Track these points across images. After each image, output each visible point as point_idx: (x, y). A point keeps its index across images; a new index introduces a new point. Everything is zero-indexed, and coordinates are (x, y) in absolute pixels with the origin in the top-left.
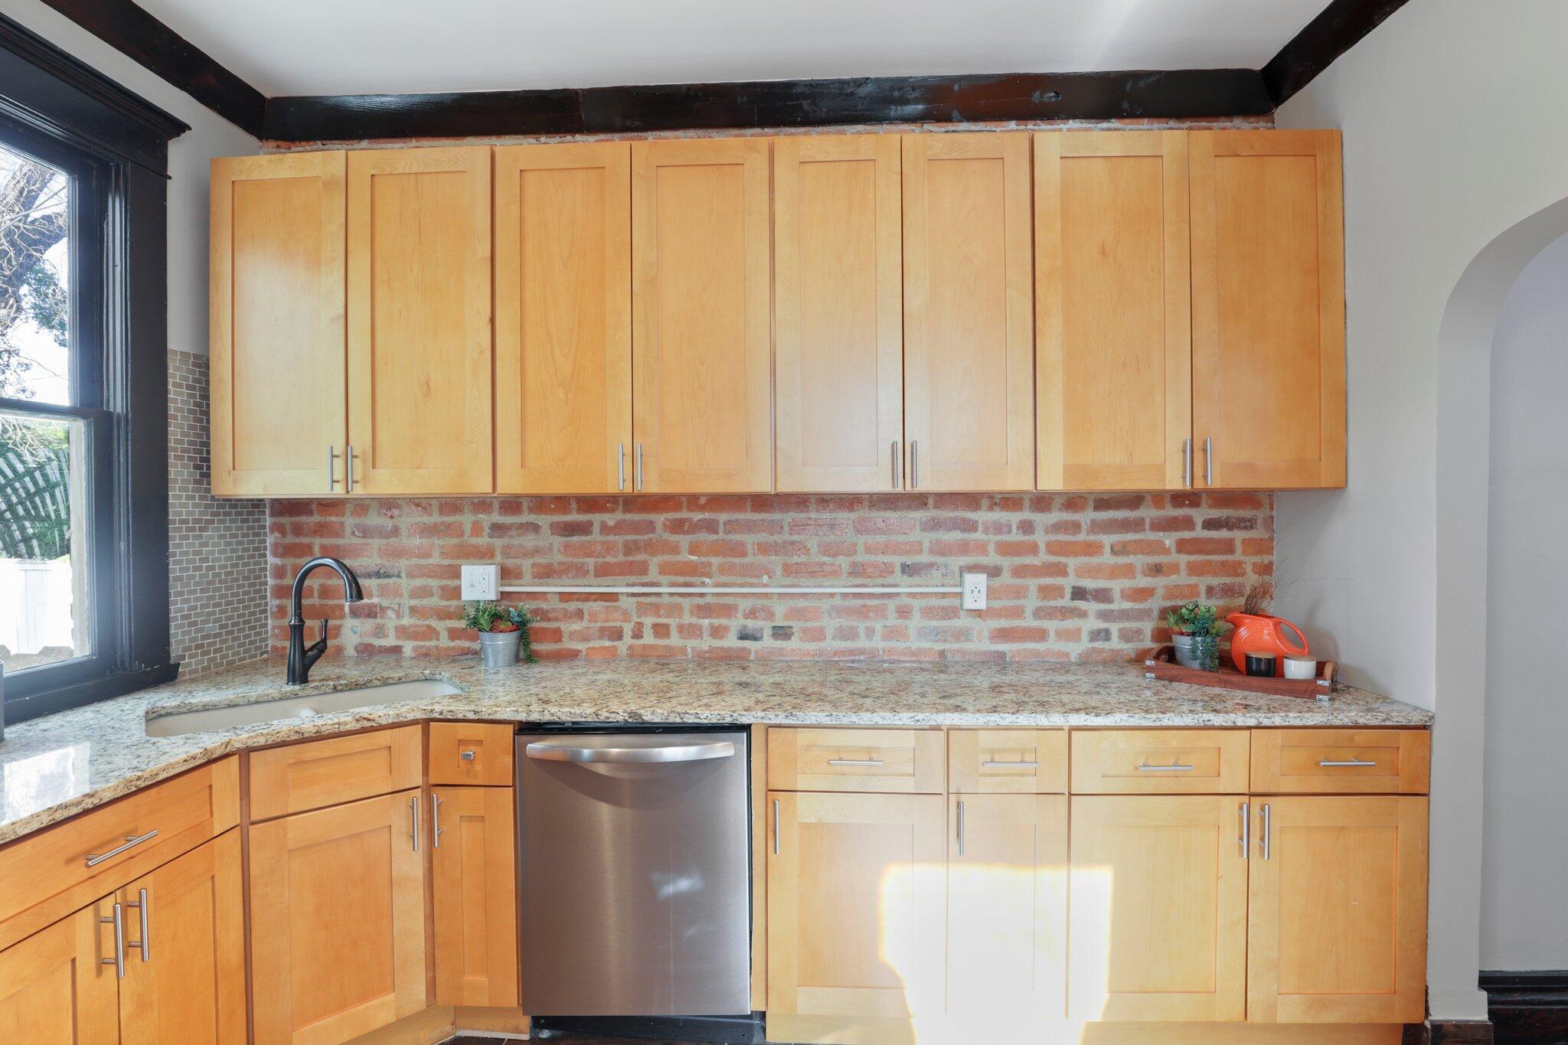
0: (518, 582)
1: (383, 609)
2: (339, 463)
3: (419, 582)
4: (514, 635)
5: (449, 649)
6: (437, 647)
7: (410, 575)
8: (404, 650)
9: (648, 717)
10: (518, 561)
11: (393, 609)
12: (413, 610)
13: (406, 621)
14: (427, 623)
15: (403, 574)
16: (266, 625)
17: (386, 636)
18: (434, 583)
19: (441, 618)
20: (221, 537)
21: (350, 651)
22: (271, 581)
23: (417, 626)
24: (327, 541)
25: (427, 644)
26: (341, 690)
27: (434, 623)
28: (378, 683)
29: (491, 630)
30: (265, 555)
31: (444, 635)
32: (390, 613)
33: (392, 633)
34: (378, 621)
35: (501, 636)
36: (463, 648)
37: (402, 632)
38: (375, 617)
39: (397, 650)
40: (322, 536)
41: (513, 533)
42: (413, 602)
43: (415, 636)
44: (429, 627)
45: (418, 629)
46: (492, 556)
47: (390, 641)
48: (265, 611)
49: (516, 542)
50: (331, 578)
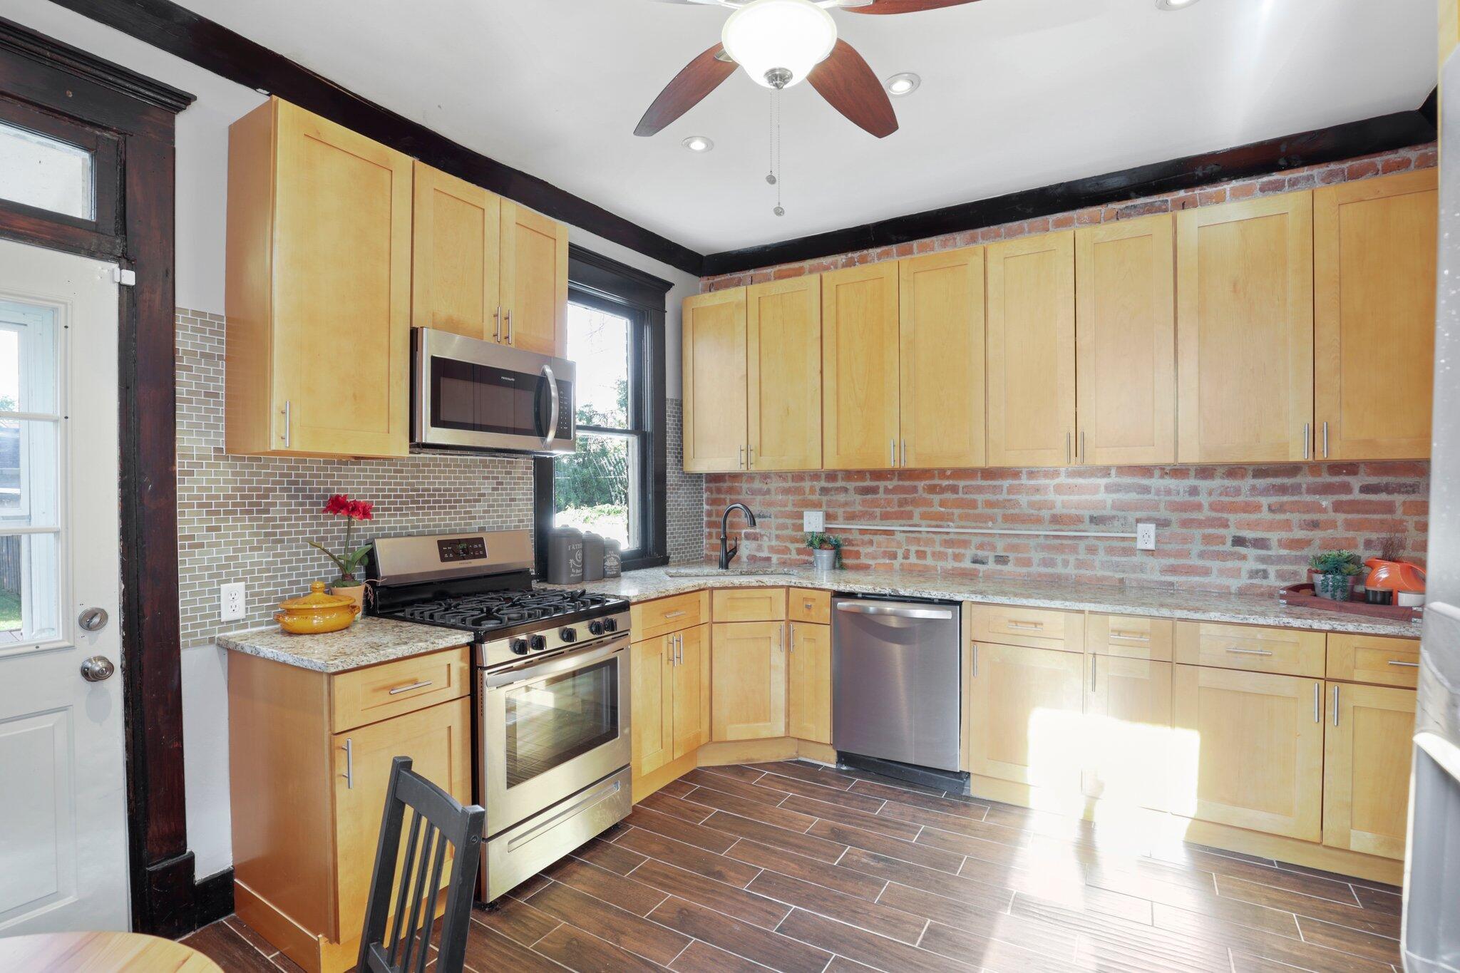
0: (836, 522)
1: (762, 536)
2: (744, 454)
3: (781, 521)
4: (833, 552)
5: (796, 560)
6: (790, 559)
7: (776, 517)
8: (772, 559)
9: (902, 592)
10: (836, 510)
11: (767, 536)
12: (778, 537)
13: (774, 543)
14: (784, 544)
15: (773, 516)
16: (702, 542)
17: (763, 551)
18: (789, 522)
19: (792, 542)
21: (744, 559)
22: (705, 519)
23: (779, 546)
24: (733, 497)
25: (785, 556)
26: (744, 575)
27: (788, 544)
28: (762, 573)
29: (820, 548)
30: (702, 504)
31: (794, 552)
32: (765, 538)
33: (766, 549)
34: (759, 542)
35: (825, 552)
36: (804, 560)
37: (771, 549)
38: (758, 540)
39: (768, 559)
40: (731, 494)
41: (833, 493)
42: (779, 532)
43: (778, 551)
44: (785, 546)
45: (780, 548)
46: (821, 506)
47: (765, 554)
48: (702, 535)
49: (834, 498)
50: (734, 518)
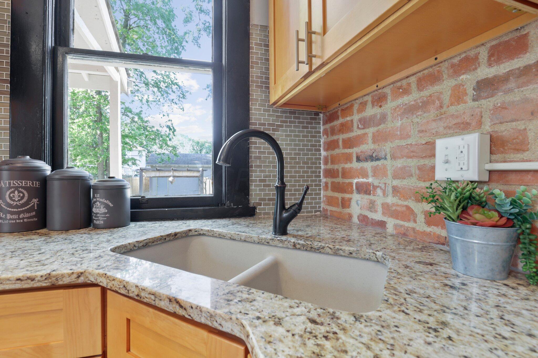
0: (519, 156)
1: (375, 187)
3: (399, 163)
5: (424, 233)
6: (414, 229)
7: (394, 157)
8: (387, 226)
10: (520, 126)
11: (382, 189)
12: (395, 190)
13: (390, 200)
14: (406, 203)
15: (388, 157)
16: (320, 194)
17: (376, 211)
18: (413, 163)
19: (418, 201)
20: (287, 136)
21: (355, 220)
22: (323, 167)
23: (398, 205)
24: (345, 136)
25: (406, 224)
27: (412, 204)
29: (460, 218)
30: (320, 150)
31: (421, 218)
32: (379, 191)
33: (380, 209)
34: (371, 197)
36: (439, 237)
37: (386, 208)
38: (370, 194)
39: (382, 224)
40: (343, 133)
41: (512, 84)
42: (396, 183)
43: (396, 215)
44: (408, 208)
45: (398, 208)
46: (480, 124)
47: (378, 216)
48: (320, 185)
49: (516, 96)
50: (346, 163)
